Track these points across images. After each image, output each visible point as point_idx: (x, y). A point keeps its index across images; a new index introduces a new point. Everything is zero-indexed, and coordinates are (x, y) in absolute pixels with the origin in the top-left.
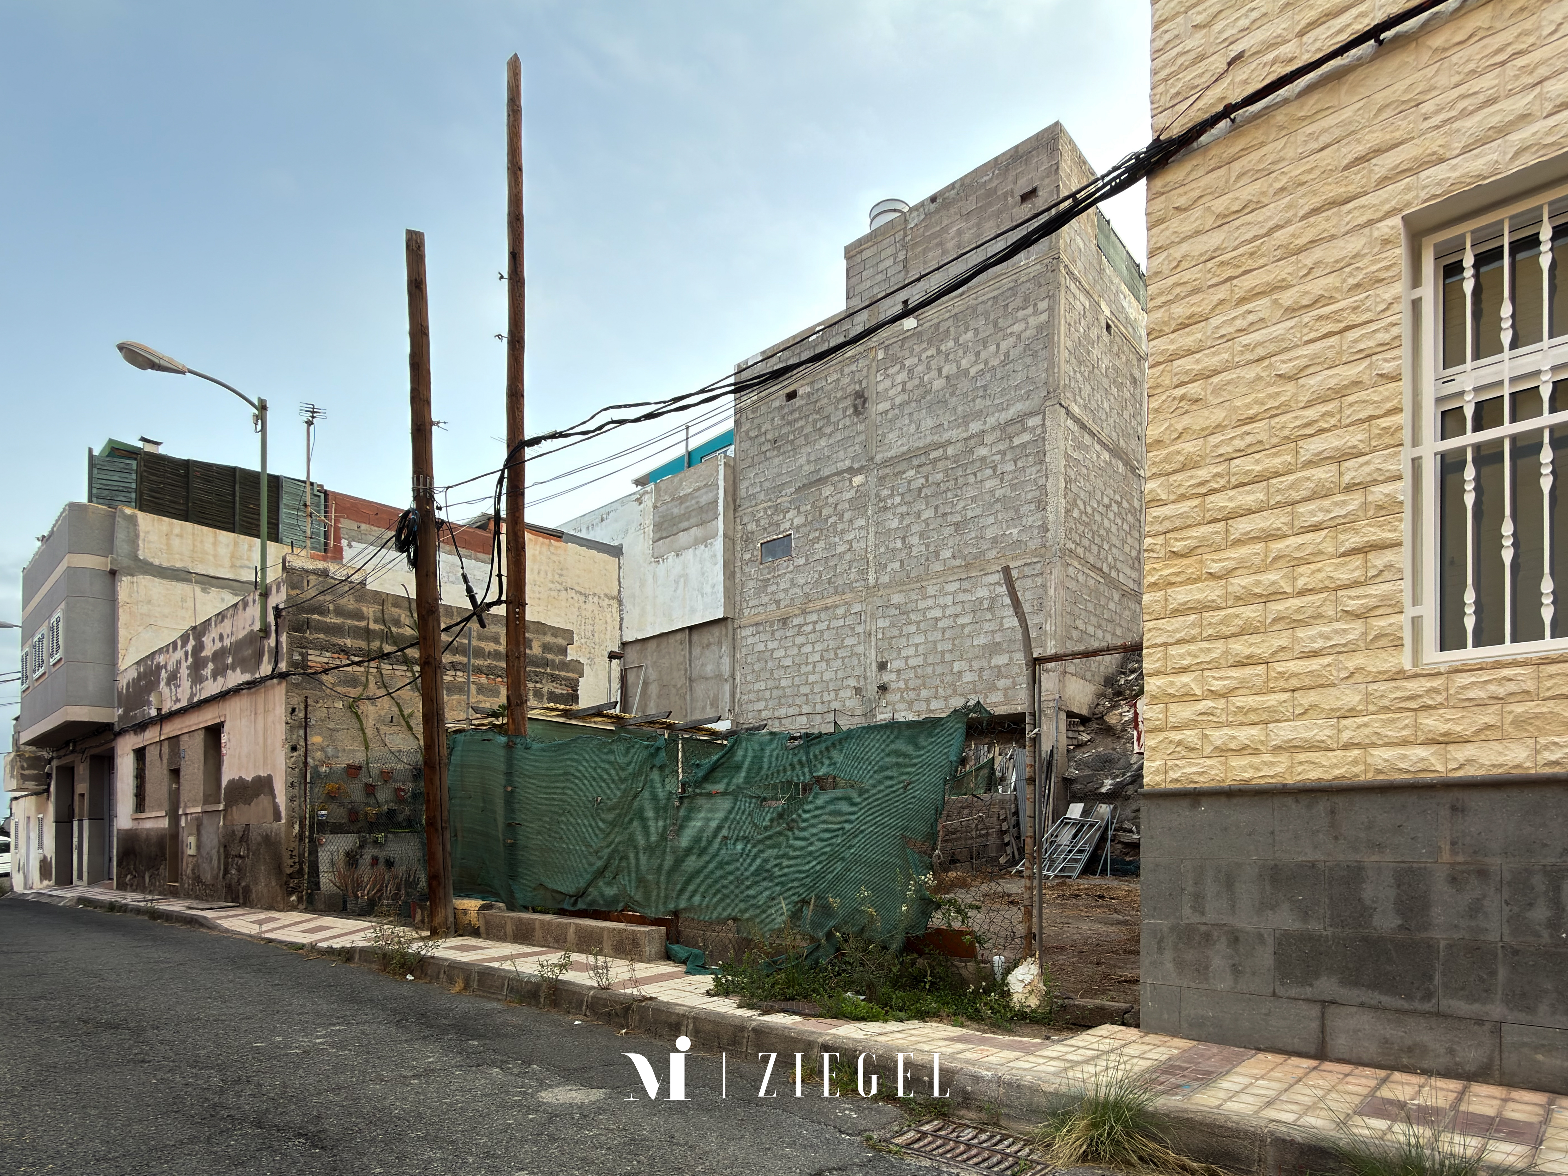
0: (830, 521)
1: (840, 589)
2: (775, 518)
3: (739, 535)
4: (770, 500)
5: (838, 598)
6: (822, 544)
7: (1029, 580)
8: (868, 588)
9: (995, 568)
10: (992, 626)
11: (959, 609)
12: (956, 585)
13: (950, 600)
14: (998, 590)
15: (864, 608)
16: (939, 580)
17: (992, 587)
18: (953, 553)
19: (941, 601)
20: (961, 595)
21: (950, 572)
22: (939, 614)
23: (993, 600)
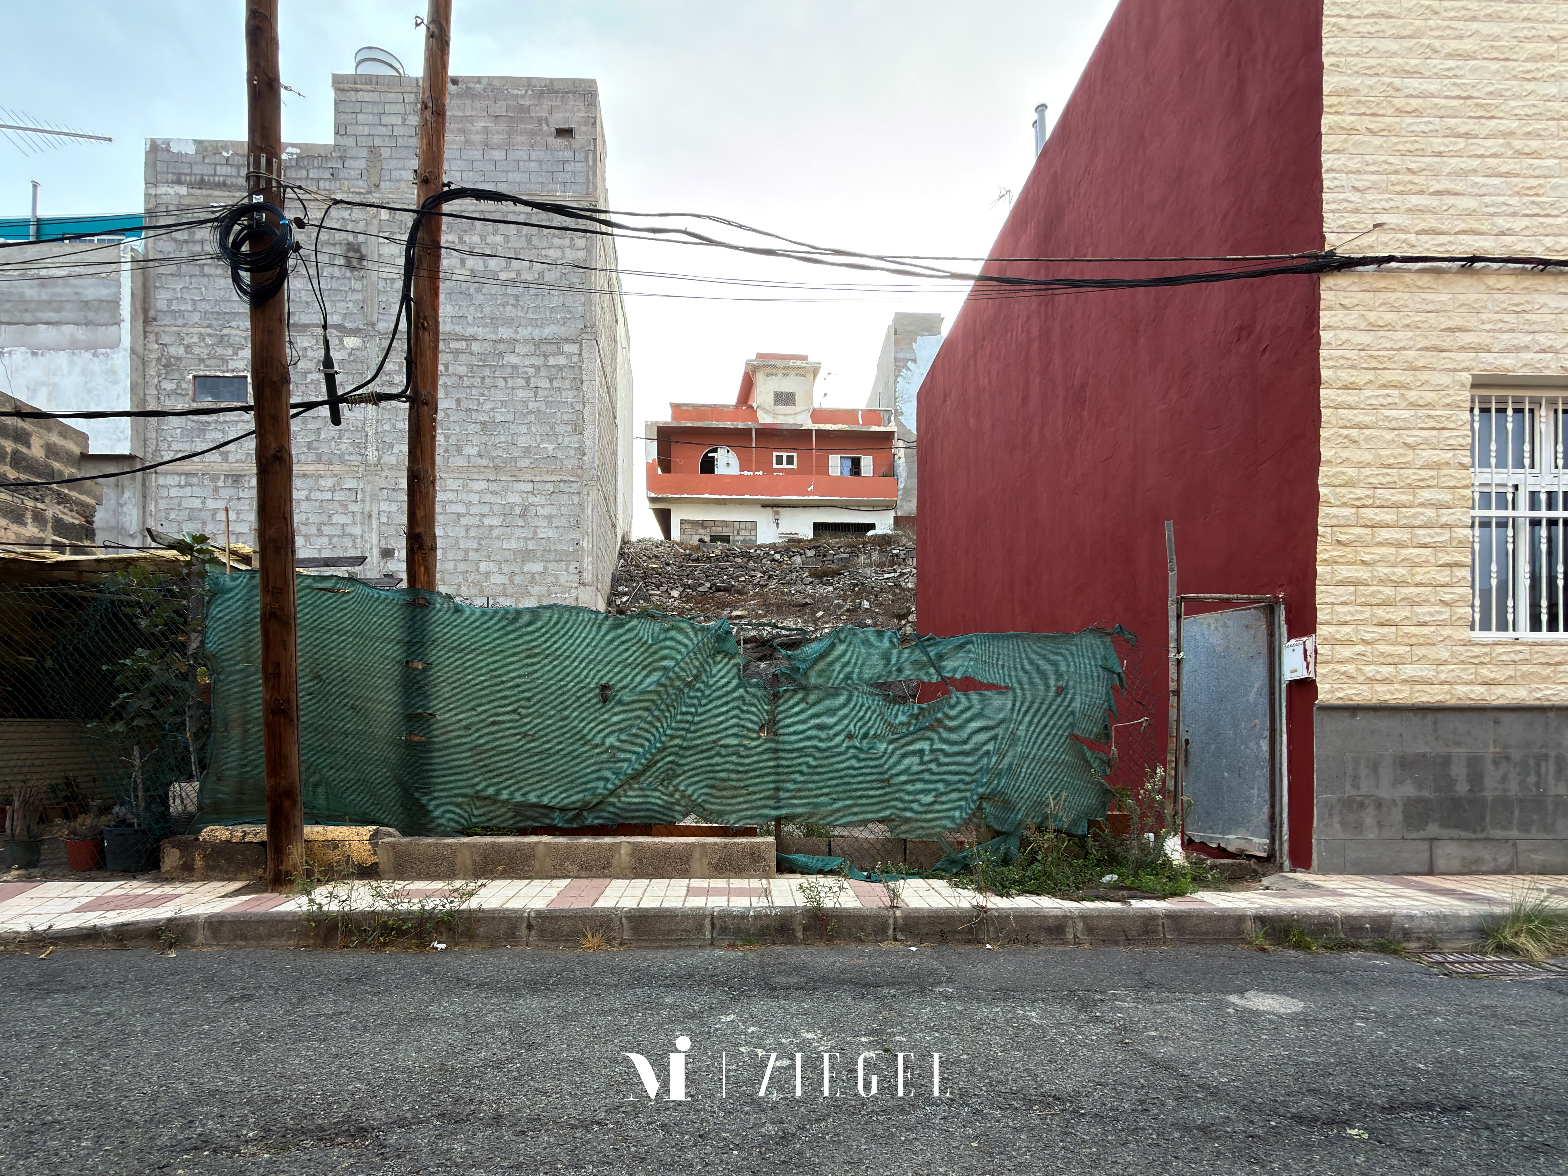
0: (310, 377)
1: (324, 458)
2: (220, 351)
3: (154, 356)
4: (209, 326)
5: (321, 467)
7: (566, 497)
8: (367, 465)
9: (529, 477)
10: (525, 533)
11: (486, 509)
12: (483, 485)
13: (475, 498)
14: (532, 499)
15: (362, 486)
16: (462, 476)
17: (525, 495)
18: (479, 452)
19: (464, 497)
20: (489, 495)
21: (475, 470)
22: (461, 509)
23: (526, 508)
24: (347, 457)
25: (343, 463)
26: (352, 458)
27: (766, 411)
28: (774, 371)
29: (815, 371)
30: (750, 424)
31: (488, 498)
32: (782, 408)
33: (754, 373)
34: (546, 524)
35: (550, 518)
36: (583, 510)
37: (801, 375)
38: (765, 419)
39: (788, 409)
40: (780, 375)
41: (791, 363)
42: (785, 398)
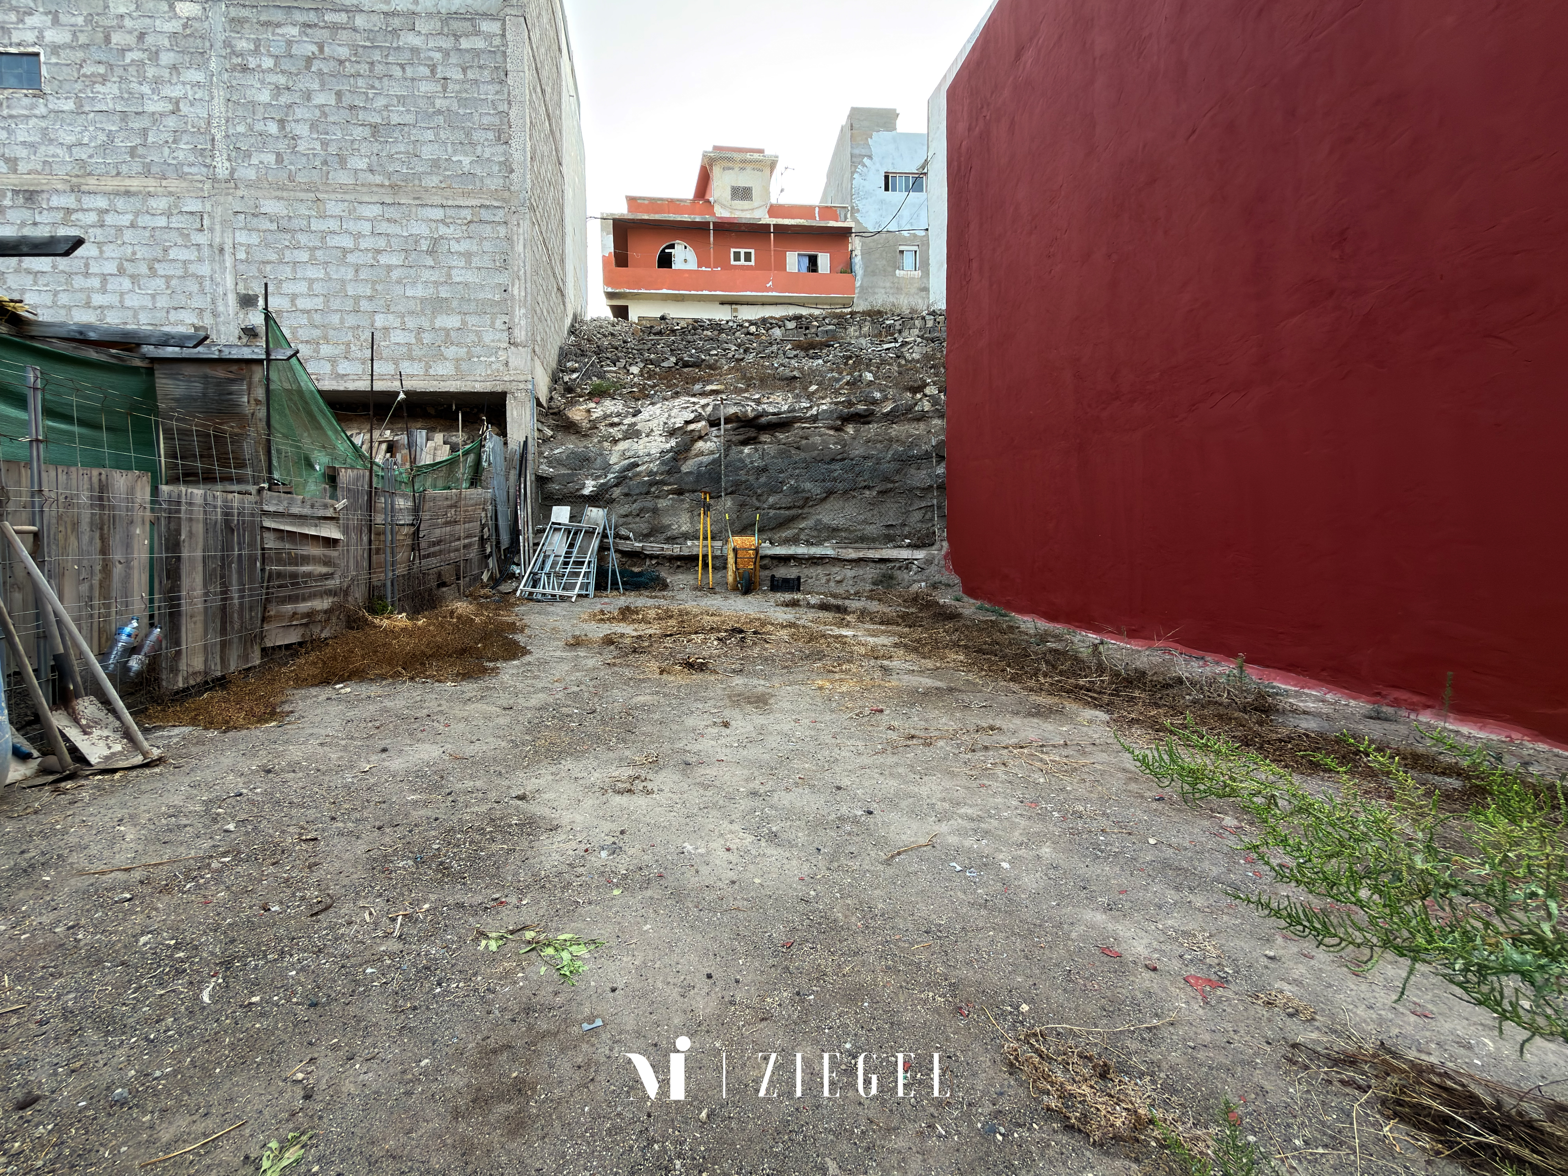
0: (130, 56)
1: (156, 169)
5: (152, 182)
6: (112, 89)
7: (488, 228)
8: (215, 180)
9: (437, 200)
10: (435, 276)
11: (382, 243)
12: (376, 210)
13: (366, 228)
14: (443, 230)
15: (208, 208)
16: (347, 197)
17: (434, 225)
18: (369, 165)
19: (351, 226)
20: (385, 224)
21: (365, 189)
22: (347, 242)
23: (435, 241)
24: (186, 169)
25: (182, 176)
26: (193, 170)
27: (723, 206)
28: (730, 165)
29: (773, 165)
30: (708, 218)
31: (383, 227)
32: (739, 204)
33: (711, 165)
34: (463, 264)
35: (468, 255)
36: (512, 248)
37: (759, 170)
38: (722, 213)
39: (745, 204)
40: (737, 169)
41: (748, 156)
42: (742, 193)
